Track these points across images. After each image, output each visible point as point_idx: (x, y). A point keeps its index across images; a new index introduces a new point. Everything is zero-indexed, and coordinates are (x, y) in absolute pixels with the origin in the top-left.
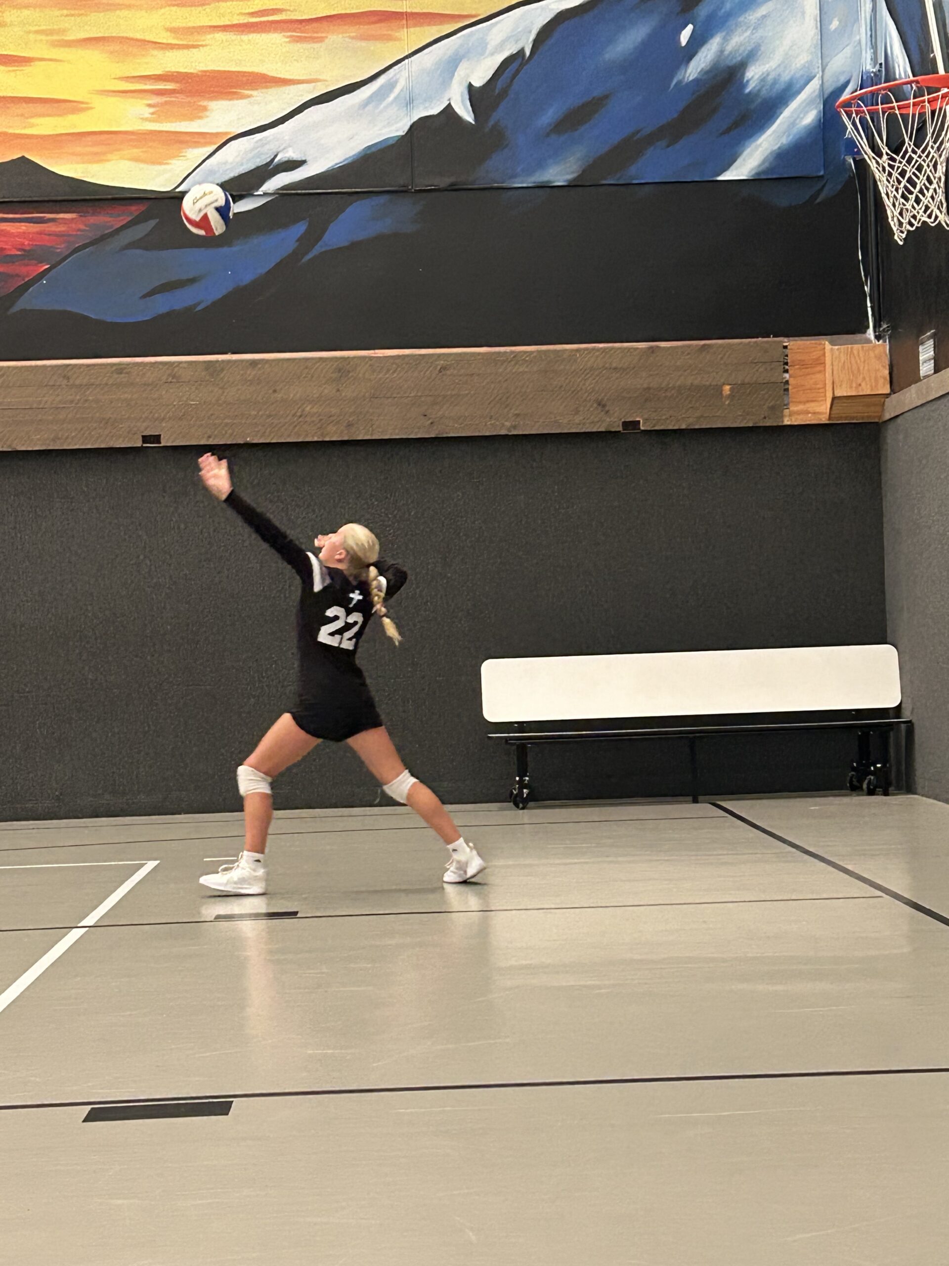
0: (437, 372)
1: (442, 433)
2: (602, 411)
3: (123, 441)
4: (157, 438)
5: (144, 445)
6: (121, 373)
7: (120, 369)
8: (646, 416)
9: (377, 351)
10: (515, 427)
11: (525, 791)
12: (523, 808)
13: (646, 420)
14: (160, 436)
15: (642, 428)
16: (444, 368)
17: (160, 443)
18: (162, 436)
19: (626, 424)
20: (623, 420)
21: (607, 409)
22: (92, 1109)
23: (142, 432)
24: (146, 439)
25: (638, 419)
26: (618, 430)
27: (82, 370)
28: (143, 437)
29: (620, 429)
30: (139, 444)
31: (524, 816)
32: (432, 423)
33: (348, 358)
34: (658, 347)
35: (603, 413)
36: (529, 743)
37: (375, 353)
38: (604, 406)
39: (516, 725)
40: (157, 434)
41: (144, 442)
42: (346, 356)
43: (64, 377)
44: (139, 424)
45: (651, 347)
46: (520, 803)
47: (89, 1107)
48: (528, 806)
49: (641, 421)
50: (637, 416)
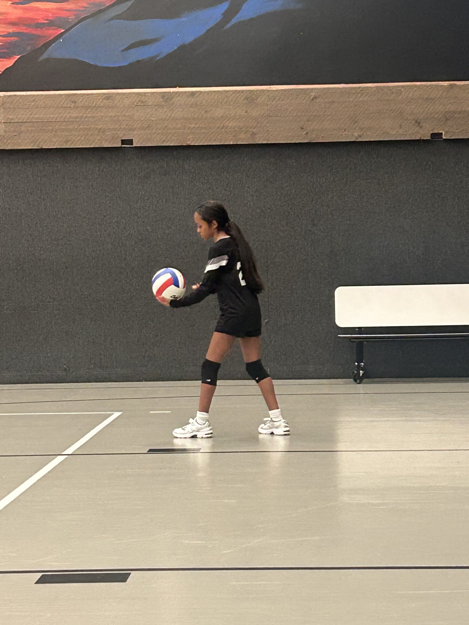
0: (311, 100)
1: (313, 140)
2: (418, 126)
3: (109, 143)
4: (130, 142)
5: (123, 146)
6: (108, 100)
7: (108, 97)
8: (446, 130)
9: (272, 86)
10: (360, 136)
11: (361, 371)
12: (360, 383)
13: (447, 132)
14: (132, 140)
15: (444, 138)
16: (315, 98)
17: (132, 144)
18: (134, 141)
19: (433, 135)
20: (431, 132)
21: (421, 125)
22: (43, 575)
23: (121, 137)
24: (123, 142)
25: (441, 132)
26: (427, 138)
27: (84, 97)
28: (122, 140)
29: (429, 138)
30: (119, 145)
31: (361, 388)
32: (307, 133)
33: (253, 91)
34: (455, 85)
35: (418, 127)
36: (365, 341)
37: (271, 88)
38: (419, 123)
39: (357, 330)
40: (130, 139)
41: (122, 144)
42: (252, 90)
43: (73, 102)
44: (119, 133)
45: (451, 85)
46: (358, 379)
47: (41, 574)
48: (363, 381)
49: (443, 133)
50: (440, 130)
